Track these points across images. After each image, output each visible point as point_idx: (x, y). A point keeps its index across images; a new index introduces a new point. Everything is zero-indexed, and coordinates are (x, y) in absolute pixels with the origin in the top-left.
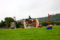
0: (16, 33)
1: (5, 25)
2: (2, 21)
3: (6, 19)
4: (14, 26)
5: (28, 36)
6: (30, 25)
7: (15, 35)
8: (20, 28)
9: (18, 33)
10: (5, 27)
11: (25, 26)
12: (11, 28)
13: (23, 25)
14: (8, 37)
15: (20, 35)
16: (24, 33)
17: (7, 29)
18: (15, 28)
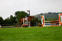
0: (29, 33)
1: (16, 22)
2: (11, 16)
3: (17, 13)
4: (28, 24)
5: (46, 37)
6: (51, 22)
7: (27, 35)
8: (37, 27)
9: (32, 33)
10: (15, 25)
11: (43, 24)
12: (24, 26)
13: (40, 22)
14: (18, 39)
15: (35, 35)
16: (41, 32)
17: (18, 28)
18: (29, 27)
